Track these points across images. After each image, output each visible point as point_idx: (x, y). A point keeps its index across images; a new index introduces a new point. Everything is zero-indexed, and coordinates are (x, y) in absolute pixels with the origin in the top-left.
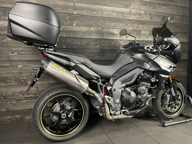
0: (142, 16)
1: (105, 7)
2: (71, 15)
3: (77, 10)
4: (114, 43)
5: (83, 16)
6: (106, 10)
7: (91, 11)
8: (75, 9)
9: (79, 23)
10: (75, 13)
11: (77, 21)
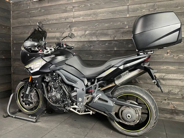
0: (144, 10)
1: (100, 10)
2: (71, 23)
3: (76, 18)
4: (108, 44)
5: (80, 22)
6: (100, 13)
7: (86, 17)
8: (74, 18)
9: (76, 29)
10: (74, 21)
11: (75, 27)
